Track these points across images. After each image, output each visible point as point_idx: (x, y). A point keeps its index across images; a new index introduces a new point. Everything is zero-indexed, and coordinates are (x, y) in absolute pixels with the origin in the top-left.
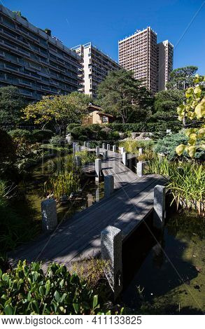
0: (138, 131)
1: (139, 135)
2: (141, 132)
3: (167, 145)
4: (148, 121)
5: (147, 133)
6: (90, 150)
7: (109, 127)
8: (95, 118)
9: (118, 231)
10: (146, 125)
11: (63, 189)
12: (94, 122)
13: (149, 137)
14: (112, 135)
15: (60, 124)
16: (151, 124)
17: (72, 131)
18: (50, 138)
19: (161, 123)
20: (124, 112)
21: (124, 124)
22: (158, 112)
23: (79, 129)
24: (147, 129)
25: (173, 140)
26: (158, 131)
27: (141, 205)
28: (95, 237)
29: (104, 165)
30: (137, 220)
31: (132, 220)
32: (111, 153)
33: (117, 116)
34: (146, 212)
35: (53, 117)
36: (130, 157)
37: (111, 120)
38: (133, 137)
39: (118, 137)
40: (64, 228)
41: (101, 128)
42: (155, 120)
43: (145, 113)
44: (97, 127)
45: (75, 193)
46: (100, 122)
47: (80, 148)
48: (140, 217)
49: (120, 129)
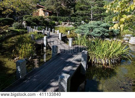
0: (66, 21)
1: (66, 24)
2: (68, 22)
3: (83, 30)
4: (72, 16)
5: (71, 23)
6: (39, 31)
7: (49, 18)
8: (41, 13)
9: (68, 76)
10: (70, 18)
11: (25, 54)
12: (40, 15)
13: (73, 25)
14: (51, 23)
15: (19, 15)
16: (73, 18)
17: (26, 20)
18: (13, 23)
19: (79, 17)
20: (58, 10)
21: (57, 17)
22: (78, 11)
23: (30, 19)
24: (71, 20)
25: (86, 27)
26: (77, 22)
27: (74, 62)
28: (51, 81)
29: (49, 40)
30: (73, 70)
31: (71, 70)
32: (52, 34)
33: (54, 12)
34: (78, 66)
35: (14, 10)
36: (63, 36)
37: (50, 14)
38: (63, 25)
39: (55, 24)
40: (31, 76)
41: (44, 19)
42: (75, 16)
43: (70, 11)
44: (42, 18)
45: (33, 56)
46: (44, 15)
47: (32, 30)
48: (75, 69)
49: (56, 19)
